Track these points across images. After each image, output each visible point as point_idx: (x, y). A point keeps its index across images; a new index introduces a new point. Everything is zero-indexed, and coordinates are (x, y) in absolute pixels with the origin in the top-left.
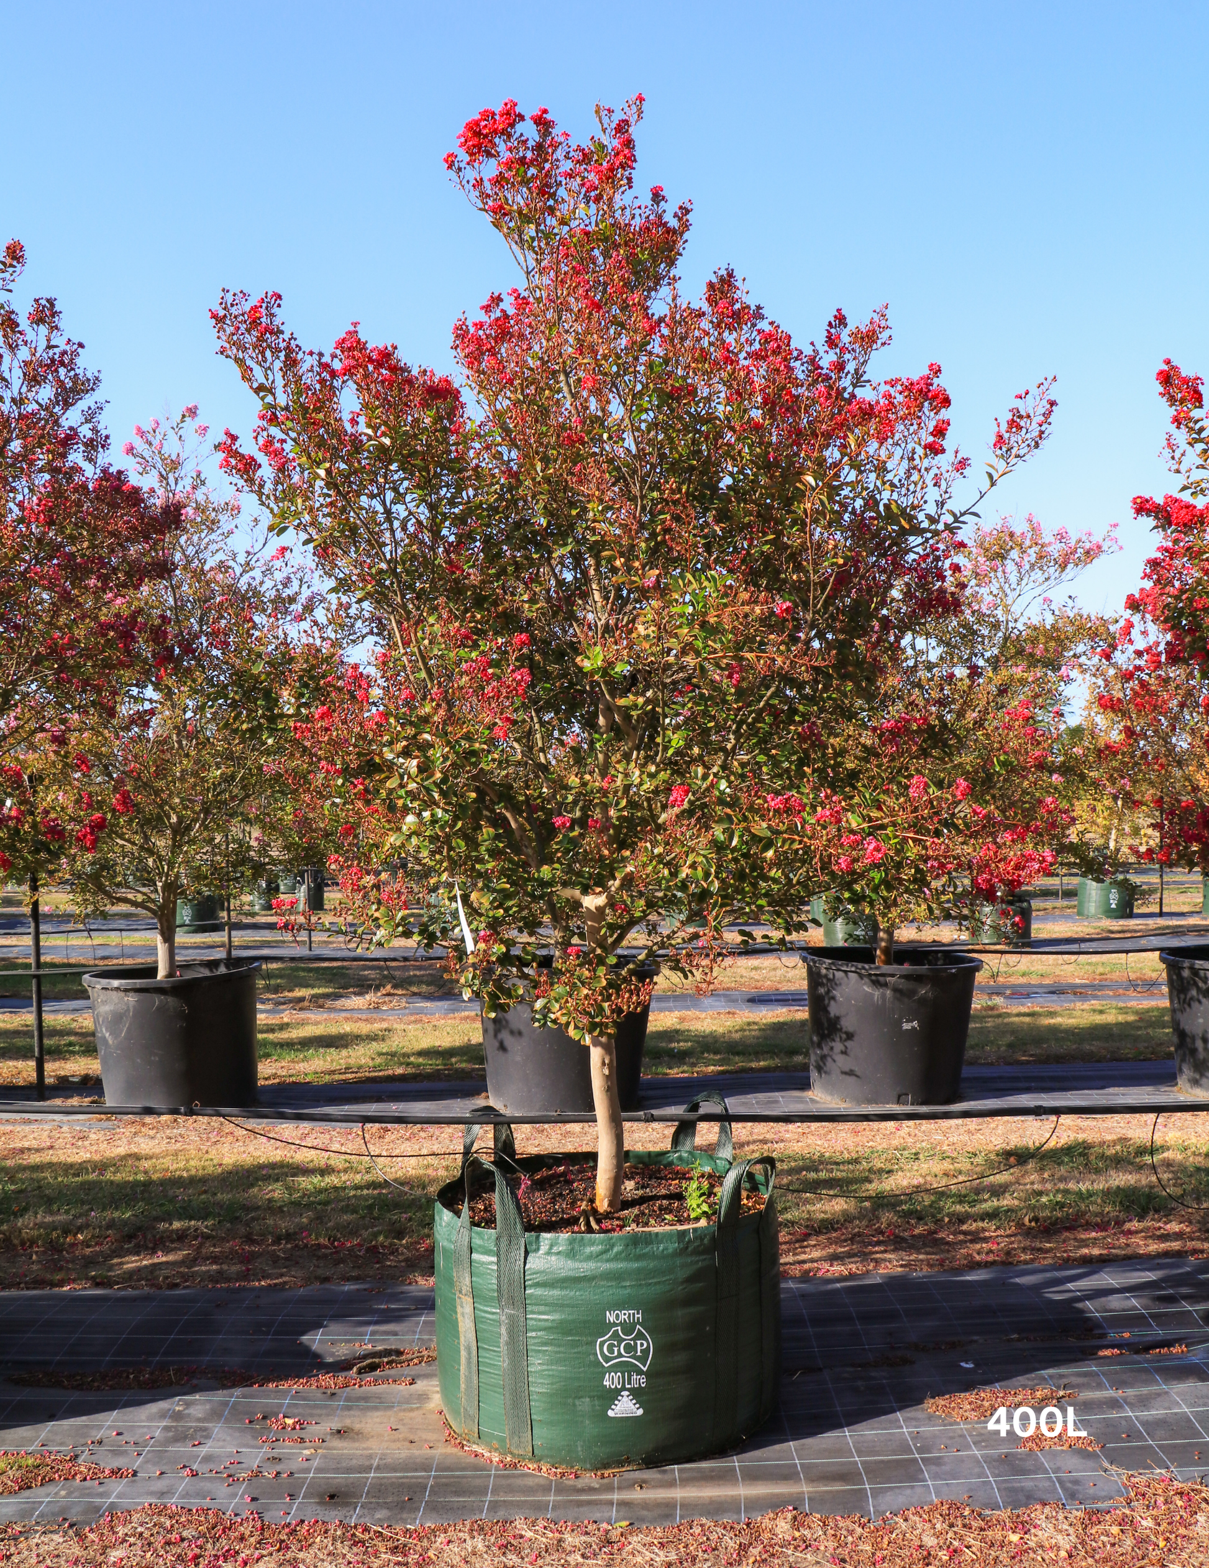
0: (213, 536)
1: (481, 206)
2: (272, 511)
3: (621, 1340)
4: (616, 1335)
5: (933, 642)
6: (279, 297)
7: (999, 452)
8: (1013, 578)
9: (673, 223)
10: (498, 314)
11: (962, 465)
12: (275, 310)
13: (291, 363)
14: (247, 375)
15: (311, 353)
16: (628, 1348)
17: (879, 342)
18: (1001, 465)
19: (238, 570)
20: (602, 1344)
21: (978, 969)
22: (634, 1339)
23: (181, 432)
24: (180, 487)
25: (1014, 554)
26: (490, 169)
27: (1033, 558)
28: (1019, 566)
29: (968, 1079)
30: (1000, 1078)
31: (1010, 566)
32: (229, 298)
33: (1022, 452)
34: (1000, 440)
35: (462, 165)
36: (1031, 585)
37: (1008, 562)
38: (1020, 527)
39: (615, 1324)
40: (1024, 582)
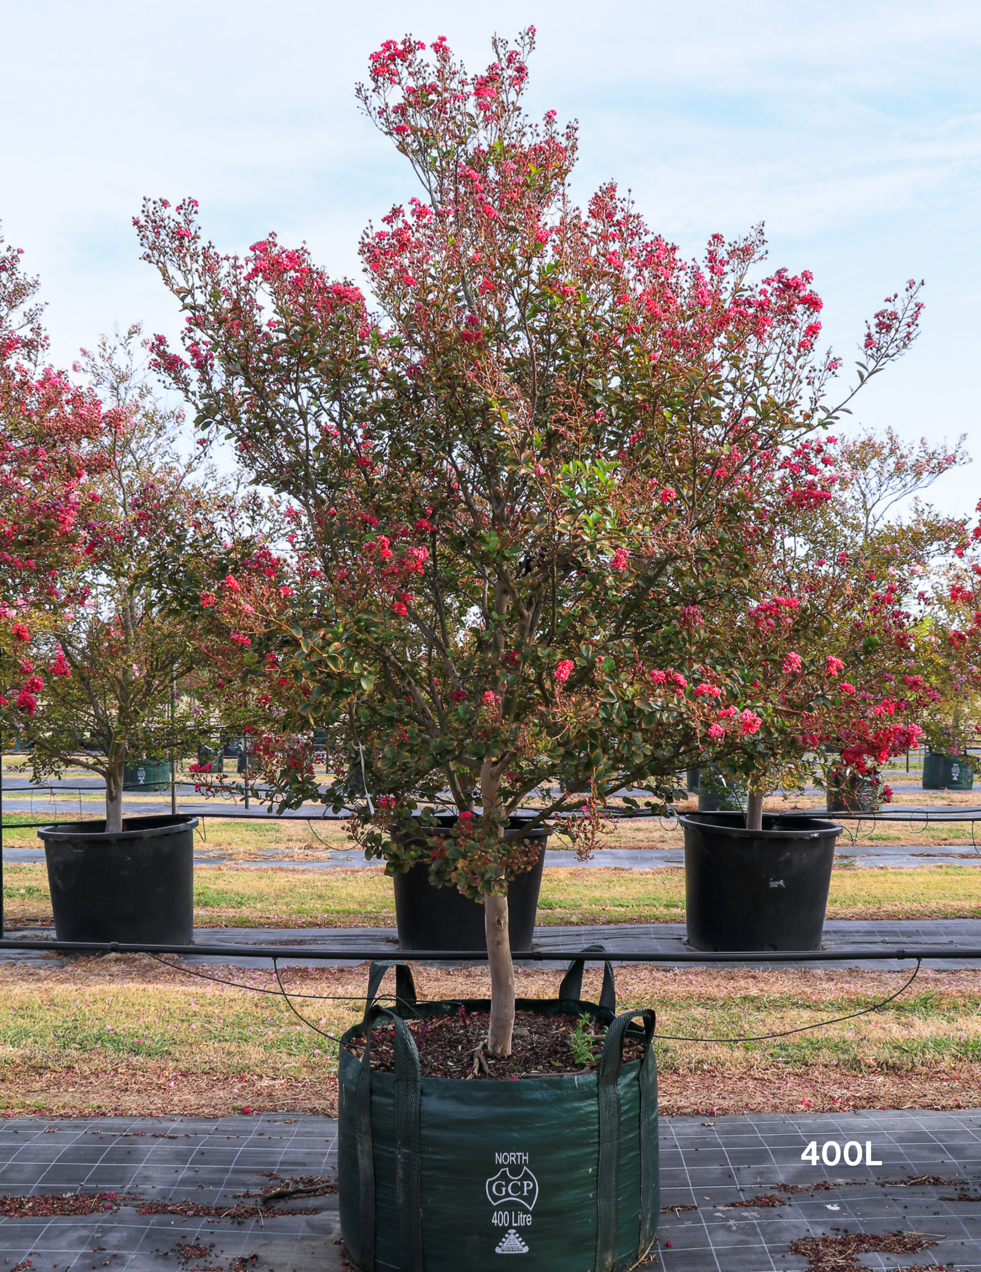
0: (160, 441)
1: (386, 130)
2: (197, 407)
3: (508, 1181)
4: (504, 1176)
5: (801, 540)
6: (196, 203)
7: (870, 352)
8: (874, 483)
9: (564, 142)
10: (401, 225)
11: (833, 365)
12: (192, 217)
13: (210, 268)
14: (167, 280)
15: (227, 258)
16: (516, 1189)
17: (756, 256)
18: (871, 365)
19: (182, 471)
20: (491, 1184)
21: (837, 834)
22: (521, 1180)
23: (129, 347)
24: (129, 397)
25: (875, 463)
26: (395, 96)
27: (892, 467)
28: (879, 474)
29: (827, 932)
30: (857, 932)
31: (871, 473)
32: (151, 206)
33: (891, 352)
34: (869, 342)
35: (369, 93)
36: (890, 491)
37: (868, 470)
38: (880, 438)
39: (503, 1166)
40: (883, 488)
